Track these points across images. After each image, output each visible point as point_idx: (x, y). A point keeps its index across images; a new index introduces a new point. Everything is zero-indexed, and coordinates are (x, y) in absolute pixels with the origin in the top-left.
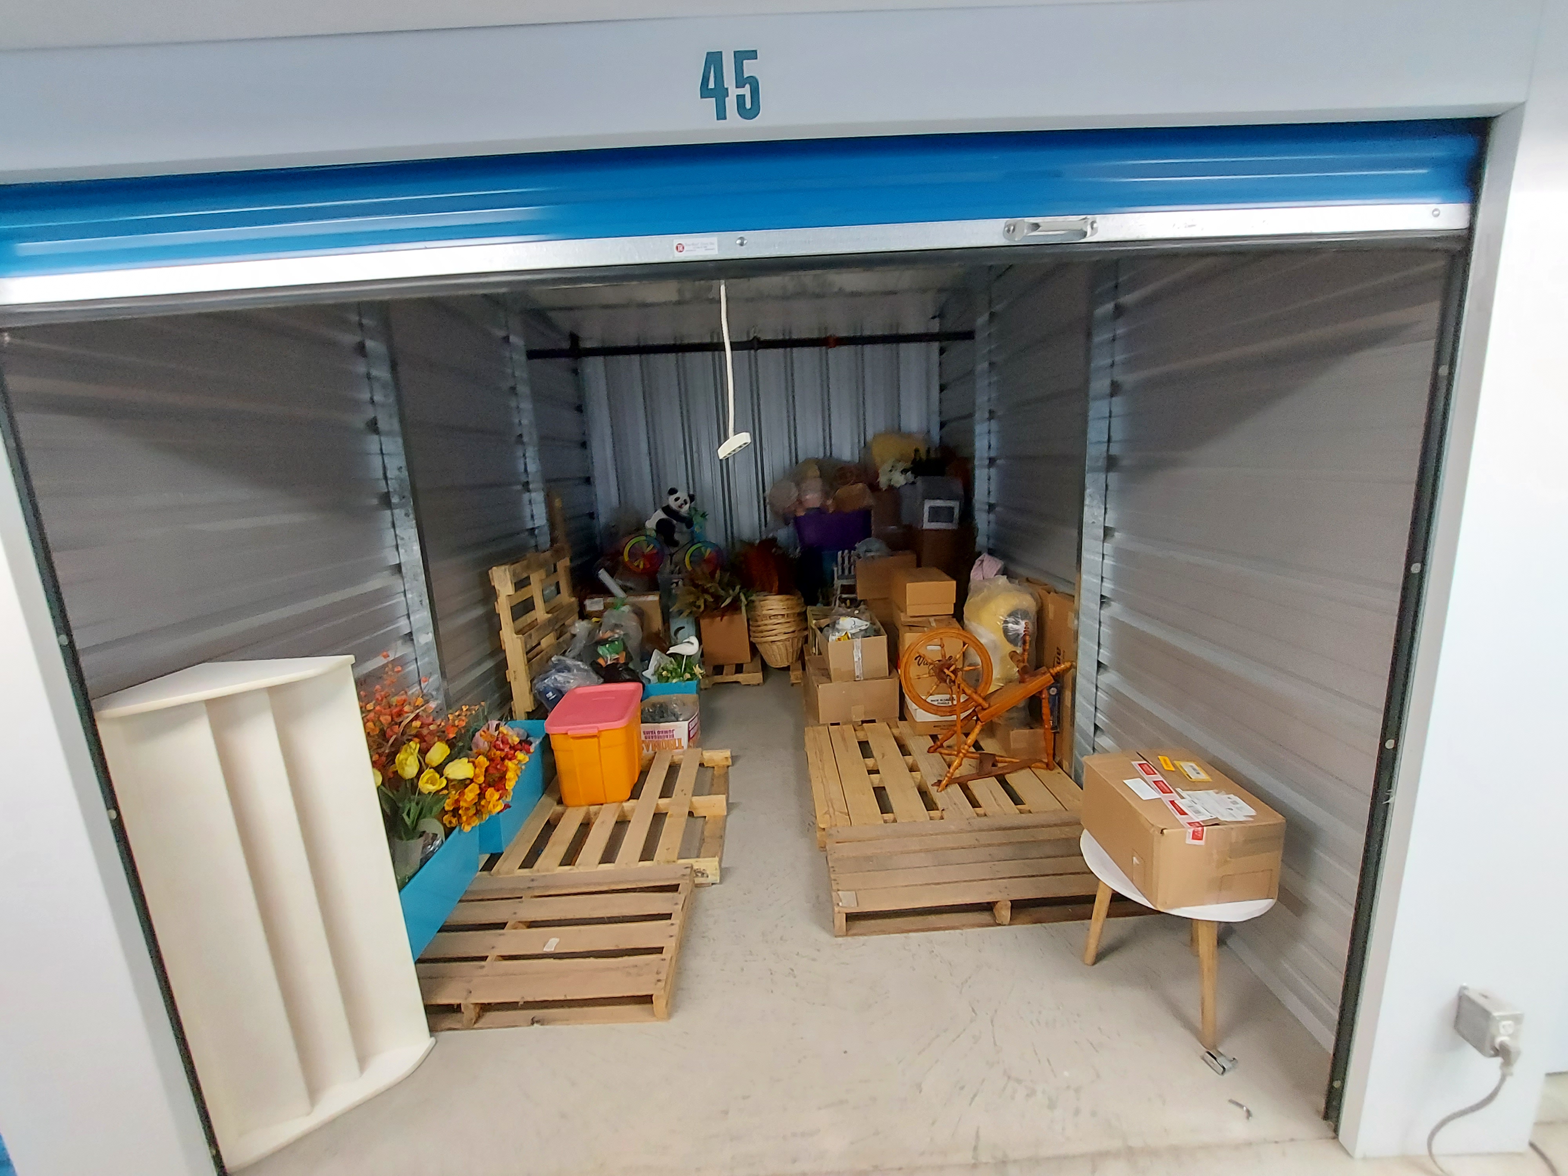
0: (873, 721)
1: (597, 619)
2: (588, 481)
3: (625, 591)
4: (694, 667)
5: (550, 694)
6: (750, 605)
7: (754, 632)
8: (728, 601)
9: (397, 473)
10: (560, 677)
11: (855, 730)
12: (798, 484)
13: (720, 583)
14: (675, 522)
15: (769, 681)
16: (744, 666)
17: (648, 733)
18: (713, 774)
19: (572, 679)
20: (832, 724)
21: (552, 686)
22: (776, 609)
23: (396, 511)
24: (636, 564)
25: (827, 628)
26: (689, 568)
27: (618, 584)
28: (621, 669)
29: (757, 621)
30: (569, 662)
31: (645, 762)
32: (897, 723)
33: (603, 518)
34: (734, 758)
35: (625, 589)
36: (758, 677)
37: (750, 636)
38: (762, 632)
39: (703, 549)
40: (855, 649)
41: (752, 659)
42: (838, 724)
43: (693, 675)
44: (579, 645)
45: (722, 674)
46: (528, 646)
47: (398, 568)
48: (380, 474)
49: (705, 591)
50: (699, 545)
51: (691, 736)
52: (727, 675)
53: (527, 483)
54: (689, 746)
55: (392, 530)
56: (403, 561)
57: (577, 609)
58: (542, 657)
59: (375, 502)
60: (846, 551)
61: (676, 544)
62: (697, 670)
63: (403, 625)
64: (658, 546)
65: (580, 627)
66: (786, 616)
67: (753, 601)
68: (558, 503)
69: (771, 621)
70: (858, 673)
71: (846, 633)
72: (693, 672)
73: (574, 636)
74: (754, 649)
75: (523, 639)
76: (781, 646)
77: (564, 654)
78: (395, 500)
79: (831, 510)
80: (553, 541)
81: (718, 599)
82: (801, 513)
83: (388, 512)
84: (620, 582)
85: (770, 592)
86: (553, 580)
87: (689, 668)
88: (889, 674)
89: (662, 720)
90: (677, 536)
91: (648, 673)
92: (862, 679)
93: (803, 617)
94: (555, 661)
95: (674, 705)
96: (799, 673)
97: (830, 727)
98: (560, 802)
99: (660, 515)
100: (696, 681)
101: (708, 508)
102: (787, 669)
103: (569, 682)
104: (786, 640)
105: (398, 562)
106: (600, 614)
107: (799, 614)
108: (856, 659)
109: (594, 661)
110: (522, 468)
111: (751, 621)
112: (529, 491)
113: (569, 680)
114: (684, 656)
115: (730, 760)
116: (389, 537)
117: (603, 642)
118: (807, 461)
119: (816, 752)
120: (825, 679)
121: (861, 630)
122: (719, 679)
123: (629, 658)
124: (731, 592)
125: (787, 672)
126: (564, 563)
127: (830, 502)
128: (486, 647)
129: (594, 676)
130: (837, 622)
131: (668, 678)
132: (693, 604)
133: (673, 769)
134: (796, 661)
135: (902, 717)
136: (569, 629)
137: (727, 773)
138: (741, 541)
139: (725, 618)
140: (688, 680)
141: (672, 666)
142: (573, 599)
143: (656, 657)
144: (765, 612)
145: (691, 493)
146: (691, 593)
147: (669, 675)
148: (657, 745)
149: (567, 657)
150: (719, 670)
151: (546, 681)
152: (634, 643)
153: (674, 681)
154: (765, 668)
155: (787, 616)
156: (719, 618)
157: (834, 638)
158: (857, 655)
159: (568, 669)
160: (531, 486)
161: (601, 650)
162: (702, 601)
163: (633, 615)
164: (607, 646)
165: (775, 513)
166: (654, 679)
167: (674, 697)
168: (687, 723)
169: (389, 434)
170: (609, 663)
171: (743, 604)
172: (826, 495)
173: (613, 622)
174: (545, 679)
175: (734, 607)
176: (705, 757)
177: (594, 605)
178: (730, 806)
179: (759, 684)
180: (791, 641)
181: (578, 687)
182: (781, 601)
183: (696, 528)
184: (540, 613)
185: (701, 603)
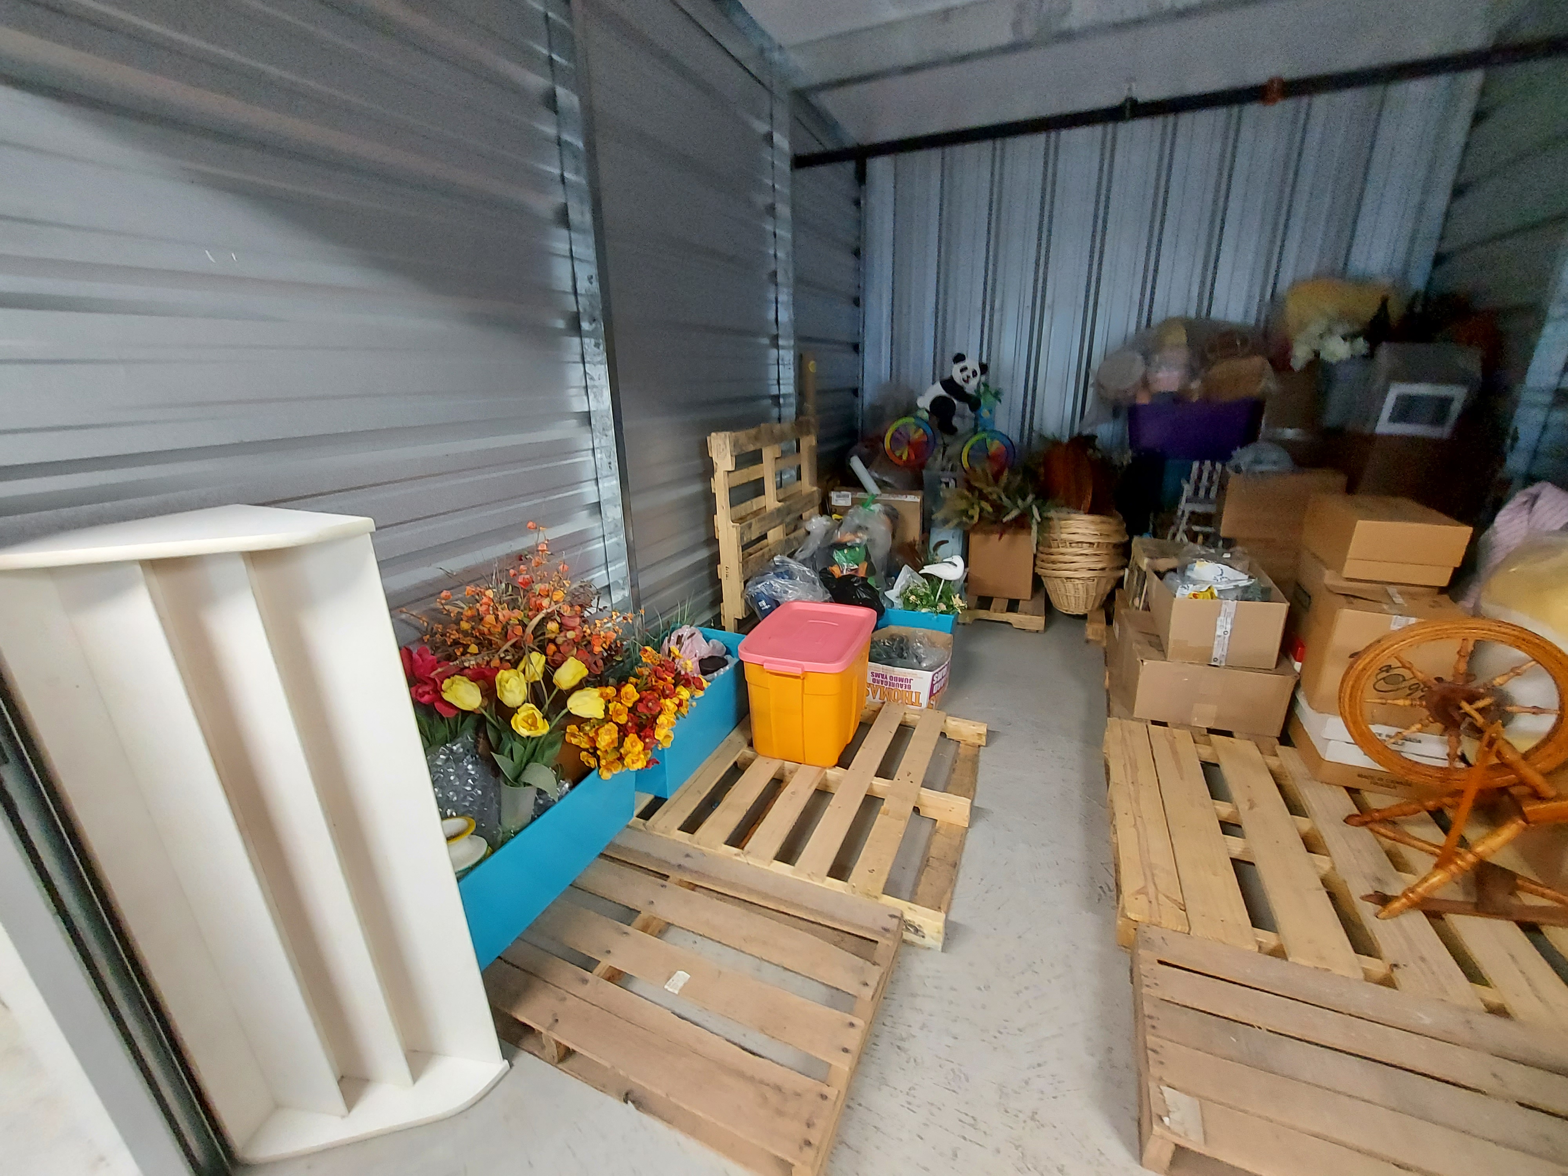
0: (1229, 734)
1: (839, 517)
2: (856, 348)
3: (880, 487)
4: (952, 597)
5: (763, 603)
6: (1045, 524)
7: (1043, 561)
8: (1014, 514)
9: (587, 284)
10: (778, 584)
11: (1195, 742)
12: (1147, 356)
13: (1006, 490)
14: (955, 402)
15: (1053, 629)
16: (1021, 602)
17: (878, 675)
18: (957, 753)
19: (791, 589)
20: (1154, 723)
21: (766, 593)
22: (1084, 534)
23: (586, 340)
24: (898, 454)
25: (1172, 574)
26: (966, 464)
27: (873, 477)
28: (856, 585)
29: (1050, 547)
30: (794, 565)
31: (867, 712)
32: (1274, 747)
33: (869, 395)
34: (991, 735)
35: (882, 485)
36: (1038, 622)
37: (1035, 565)
38: (1053, 562)
39: (988, 440)
40: (1222, 618)
41: (1032, 597)
42: (1164, 724)
43: (950, 607)
44: (813, 544)
45: (988, 609)
46: (745, 539)
47: (586, 418)
48: (568, 286)
49: (983, 497)
50: (984, 435)
51: (934, 692)
52: (995, 611)
53: (776, 337)
54: (930, 706)
55: (581, 365)
56: (592, 409)
57: (817, 500)
58: (763, 555)
59: (561, 324)
60: (1208, 463)
61: (952, 431)
62: (957, 601)
63: (589, 493)
64: (929, 431)
65: (817, 524)
66: (1096, 544)
67: (1050, 519)
68: (812, 366)
69: (1070, 550)
70: (1218, 652)
71: (1209, 588)
72: (951, 603)
73: (808, 533)
74: (1038, 583)
75: (739, 529)
76: (1080, 586)
77: (791, 556)
78: (585, 326)
79: (1195, 398)
80: (800, 412)
81: (1000, 509)
82: (1143, 399)
83: (576, 340)
84: (876, 475)
85: (1078, 508)
86: (792, 461)
87: (946, 597)
88: (1276, 668)
89: (899, 661)
90: (956, 421)
91: (892, 594)
92: (1223, 664)
93: (1124, 552)
94: (777, 561)
95: (919, 644)
96: (1102, 626)
97: (1151, 726)
98: (751, 744)
99: (938, 390)
100: (952, 617)
101: (1004, 385)
102: (1084, 617)
103: (786, 592)
104: (1089, 579)
105: (587, 410)
106: (844, 511)
107: (1116, 546)
108: (1219, 632)
109: (825, 569)
110: (771, 316)
111: (1044, 545)
112: (777, 347)
113: (787, 589)
114: (940, 580)
115: (984, 738)
116: (575, 374)
117: (841, 546)
118: (1168, 323)
119: (1125, 765)
120: (1155, 652)
121: (1237, 587)
122: (983, 614)
123: (871, 570)
124: (1020, 502)
125: (1081, 621)
126: (809, 442)
127: (1195, 385)
128: (701, 533)
129: (820, 589)
130: (1189, 566)
131: (917, 605)
132: (965, 512)
133: (904, 731)
134: (1097, 609)
135: (1285, 739)
136: (804, 523)
137: (977, 756)
138: (1041, 436)
139: (1006, 537)
140: (942, 612)
141: (924, 590)
142: (815, 488)
143: (905, 575)
144: (1064, 536)
145: (984, 360)
146: (963, 497)
147: (919, 602)
148: (886, 693)
149: (795, 559)
150: (985, 602)
151: (759, 586)
152: (879, 553)
153: (924, 610)
154: (1050, 610)
155: (1098, 546)
156: (997, 536)
157: (1185, 592)
158: (1223, 626)
159: (789, 575)
160: (781, 342)
161: (838, 556)
162: (978, 510)
163: (884, 517)
164: (846, 551)
165: (1101, 399)
166: (899, 604)
167: (920, 632)
168: (931, 674)
169: (582, 231)
170: (845, 573)
171: (1034, 521)
172: (1192, 373)
173: (857, 521)
174: (760, 583)
175: (1021, 524)
176: (948, 725)
177: (840, 499)
178: (976, 813)
179: (1037, 631)
180: (1096, 581)
181: (796, 600)
182: (1092, 522)
183: (984, 412)
184: (770, 500)
185: (975, 513)
